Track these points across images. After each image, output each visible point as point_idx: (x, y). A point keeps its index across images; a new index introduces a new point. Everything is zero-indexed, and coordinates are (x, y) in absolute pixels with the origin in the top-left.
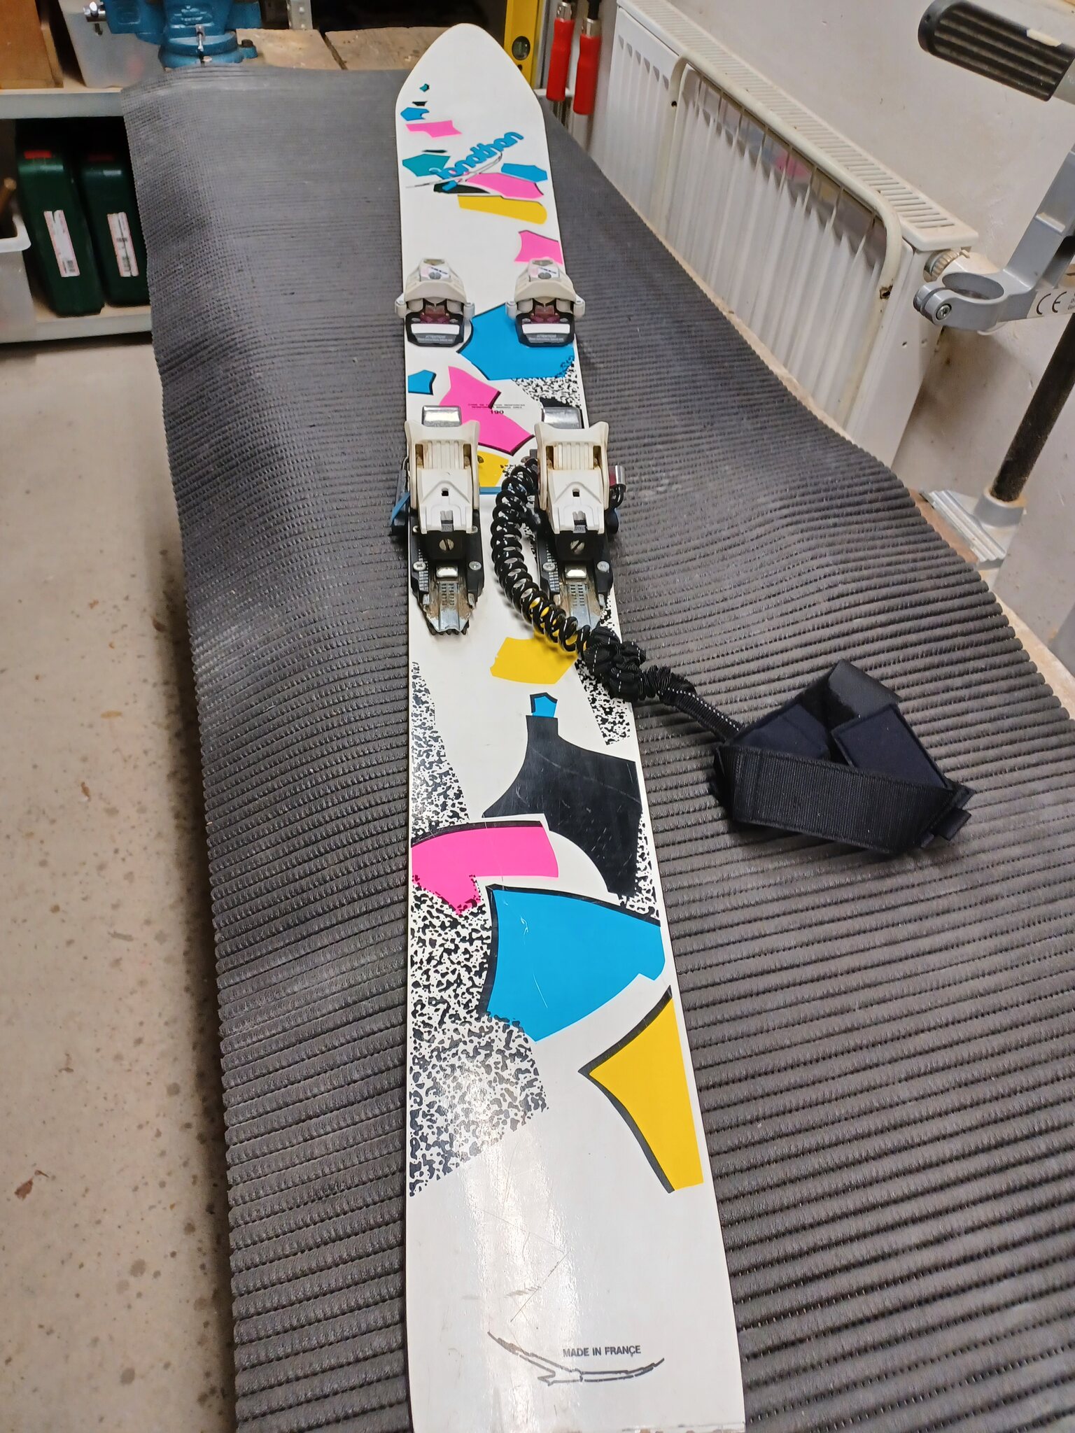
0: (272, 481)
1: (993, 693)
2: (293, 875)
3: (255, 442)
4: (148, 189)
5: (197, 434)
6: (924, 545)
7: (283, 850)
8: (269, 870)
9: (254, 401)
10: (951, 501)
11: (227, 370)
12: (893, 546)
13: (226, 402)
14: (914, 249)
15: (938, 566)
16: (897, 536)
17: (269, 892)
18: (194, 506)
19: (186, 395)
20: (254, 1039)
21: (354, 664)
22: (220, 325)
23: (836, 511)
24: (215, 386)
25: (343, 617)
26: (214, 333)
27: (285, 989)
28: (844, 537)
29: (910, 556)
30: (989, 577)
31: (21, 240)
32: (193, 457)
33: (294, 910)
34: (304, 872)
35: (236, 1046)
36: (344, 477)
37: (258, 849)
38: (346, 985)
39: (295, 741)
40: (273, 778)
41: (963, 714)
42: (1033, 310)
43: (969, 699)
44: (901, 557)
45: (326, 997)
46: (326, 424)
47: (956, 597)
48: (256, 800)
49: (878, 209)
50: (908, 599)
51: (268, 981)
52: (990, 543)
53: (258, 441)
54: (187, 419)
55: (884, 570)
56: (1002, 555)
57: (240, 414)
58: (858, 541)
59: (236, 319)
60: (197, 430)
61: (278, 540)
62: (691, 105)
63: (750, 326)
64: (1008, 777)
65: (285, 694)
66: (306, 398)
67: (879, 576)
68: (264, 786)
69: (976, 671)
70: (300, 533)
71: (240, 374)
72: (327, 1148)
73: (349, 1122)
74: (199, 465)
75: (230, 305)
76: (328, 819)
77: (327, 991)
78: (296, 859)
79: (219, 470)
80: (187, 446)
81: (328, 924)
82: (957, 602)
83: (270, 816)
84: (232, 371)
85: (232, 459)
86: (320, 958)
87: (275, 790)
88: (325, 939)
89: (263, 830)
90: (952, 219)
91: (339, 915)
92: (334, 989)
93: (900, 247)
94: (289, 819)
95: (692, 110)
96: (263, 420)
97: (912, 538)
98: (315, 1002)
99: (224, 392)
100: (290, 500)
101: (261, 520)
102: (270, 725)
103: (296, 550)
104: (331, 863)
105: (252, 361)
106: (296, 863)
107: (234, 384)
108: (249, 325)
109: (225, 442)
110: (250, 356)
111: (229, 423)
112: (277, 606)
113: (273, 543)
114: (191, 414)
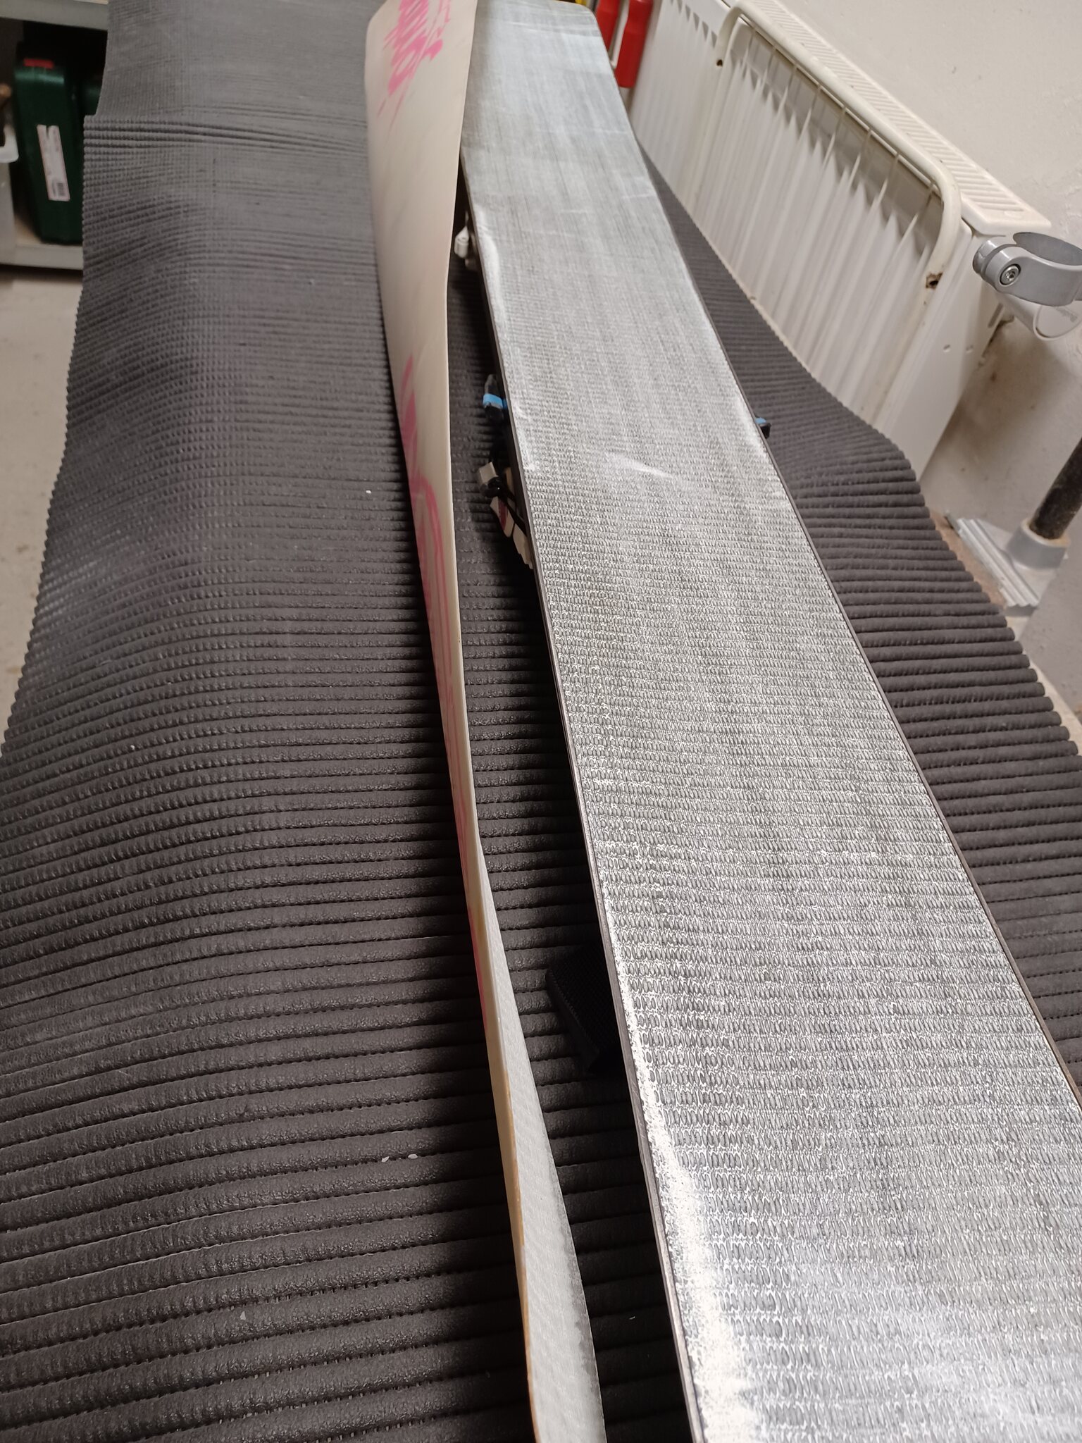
0: (178, 396)
1: (1013, 759)
2: (77, 882)
3: (168, 352)
5: (108, 337)
6: (944, 574)
7: (72, 847)
8: (48, 871)
9: (181, 308)
10: (981, 533)
11: (159, 271)
12: (908, 569)
13: (150, 305)
14: (973, 231)
15: (958, 602)
16: (913, 558)
17: (40, 900)
18: (86, 418)
21: (221, 621)
23: (843, 521)
24: (141, 286)
25: (222, 563)
26: (155, 231)
27: (23, 1035)
28: (850, 549)
29: (927, 585)
30: (1016, 624)
31: (9, 152)
32: (96, 362)
33: (64, 927)
34: (91, 880)
36: (266, 404)
37: (41, 841)
38: (104, 1042)
39: (122, 706)
40: (83, 751)
41: (974, 780)
43: (983, 763)
44: (917, 584)
45: (73, 1055)
46: (260, 345)
47: (975, 642)
48: (55, 775)
50: (918, 634)
52: (1022, 586)
53: (174, 350)
54: (102, 320)
55: (894, 595)
56: (1034, 602)
57: (161, 320)
58: (867, 556)
59: (185, 219)
60: (110, 334)
61: (166, 463)
62: (738, 65)
63: (773, 315)
64: (1019, 869)
65: (126, 647)
66: (242, 312)
67: (888, 602)
68: (70, 760)
69: (995, 729)
70: (195, 458)
71: (173, 277)
73: (57, 1243)
74: (100, 371)
75: (181, 204)
76: (137, 812)
77: (77, 1048)
78: (86, 861)
79: (122, 379)
80: (95, 349)
81: (102, 953)
82: (977, 647)
83: (67, 799)
84: (164, 273)
85: (138, 367)
86: (79, 997)
87: (82, 766)
88: (92, 972)
89: (54, 817)
91: (119, 943)
92: (87, 1045)
93: (957, 227)
94: (89, 807)
95: (738, 71)
96: (185, 328)
97: (931, 563)
98: (58, 1059)
99: (148, 294)
100: (193, 420)
101: (153, 438)
102: (99, 683)
103: (185, 477)
104: (127, 872)
105: (191, 265)
106: (83, 867)
107: (163, 286)
108: (197, 227)
109: (136, 348)
110: (190, 259)
111: (146, 328)
112: (146, 541)
113: (160, 466)
114: (107, 315)
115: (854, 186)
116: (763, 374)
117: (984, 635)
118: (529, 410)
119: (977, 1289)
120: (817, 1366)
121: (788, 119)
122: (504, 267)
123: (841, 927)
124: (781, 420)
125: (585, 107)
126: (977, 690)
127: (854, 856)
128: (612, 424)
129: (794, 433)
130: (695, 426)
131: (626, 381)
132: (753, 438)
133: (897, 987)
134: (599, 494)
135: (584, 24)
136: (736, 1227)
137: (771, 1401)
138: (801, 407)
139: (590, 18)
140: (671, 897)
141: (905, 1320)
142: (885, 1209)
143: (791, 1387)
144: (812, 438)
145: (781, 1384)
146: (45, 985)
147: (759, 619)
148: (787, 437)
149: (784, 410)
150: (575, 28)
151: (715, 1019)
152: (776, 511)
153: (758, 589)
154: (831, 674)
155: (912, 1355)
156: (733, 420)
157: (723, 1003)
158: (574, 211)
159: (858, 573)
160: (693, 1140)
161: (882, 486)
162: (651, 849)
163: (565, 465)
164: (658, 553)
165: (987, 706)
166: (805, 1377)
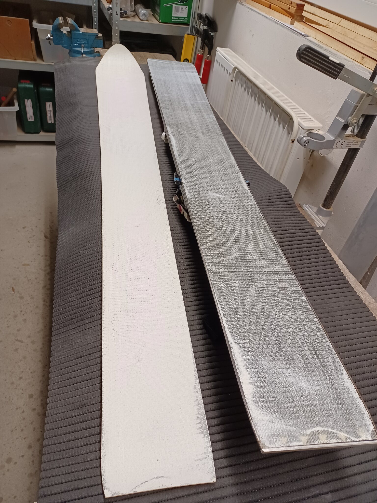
0: (89, 182)
2: (82, 305)
3: (85, 170)
4: (59, 92)
5: (66, 167)
7: (79, 297)
8: (73, 303)
9: (86, 158)
10: (309, 208)
11: (78, 148)
13: (77, 157)
14: (302, 128)
15: (303, 226)
17: (73, 310)
18: (63, 190)
19: (64, 155)
20: (62, 357)
22: (77, 134)
23: (271, 206)
24: (74, 152)
26: (75, 136)
27: (74, 341)
28: (273, 214)
29: (294, 222)
30: (320, 232)
31: (16, 108)
32: (64, 174)
33: (80, 316)
34: (85, 305)
35: (56, 359)
37: (70, 296)
39: (87, 262)
40: (78, 274)
42: (334, 146)
44: (292, 222)
45: (88, 344)
48: (71, 281)
49: (291, 115)
51: (69, 339)
52: (321, 222)
53: (86, 170)
54: (64, 163)
56: (324, 226)
57: (81, 161)
59: (83, 132)
60: (67, 166)
62: (237, 81)
63: (251, 151)
65: (86, 248)
68: (75, 276)
70: (97, 198)
71: (82, 149)
72: (82, 393)
73: (91, 384)
74: (66, 177)
75: (82, 128)
76: (95, 288)
77: (89, 342)
78: (83, 300)
79: (72, 178)
80: (63, 171)
81: (91, 321)
82: (308, 237)
83: (76, 286)
84: (80, 148)
85: (77, 175)
86: (87, 332)
87: (78, 278)
88: (90, 325)
89: (73, 290)
90: (315, 121)
91: (95, 318)
92: (91, 342)
93: (298, 127)
94: (82, 287)
95: (237, 83)
96: (88, 163)
97: (295, 216)
98: (84, 346)
99: (76, 154)
100: (95, 188)
101: (84, 194)
102: (79, 257)
103: (95, 203)
104: (94, 302)
105: (87, 145)
106: (83, 302)
107: (80, 152)
108: (87, 135)
109: (75, 170)
110: (87, 144)
111: (77, 164)
112: (87, 221)
113: (88, 201)
114: (65, 161)
115: (271, 115)
116: (248, 168)
117: (310, 234)
118: (186, 181)
119: (300, 365)
120: (266, 378)
121: (252, 97)
122: (176, 143)
123: (270, 298)
124: (253, 180)
125: (194, 95)
126: (309, 249)
127: (273, 283)
128: (208, 184)
129: (257, 183)
130: (230, 183)
131: (211, 173)
132: (245, 186)
133: (283, 310)
134: (206, 202)
135: (192, 69)
136: (248, 355)
137: (256, 384)
138: (259, 176)
139: (194, 67)
140: (230, 293)
141: (284, 371)
142: (280, 352)
143: (260, 382)
144: (262, 185)
145: (258, 381)
146: (78, 329)
147: (249, 231)
148: (255, 184)
149: (254, 177)
150: (190, 70)
151: (241, 317)
152: (252, 204)
153: (248, 224)
154: (267, 243)
155: (286, 377)
156: (240, 181)
157: (243, 314)
158: (194, 126)
159: (276, 220)
160: (238, 339)
161: (281, 196)
162: (225, 283)
163: (197, 195)
164: (222, 216)
165: (311, 253)
166: (263, 380)
